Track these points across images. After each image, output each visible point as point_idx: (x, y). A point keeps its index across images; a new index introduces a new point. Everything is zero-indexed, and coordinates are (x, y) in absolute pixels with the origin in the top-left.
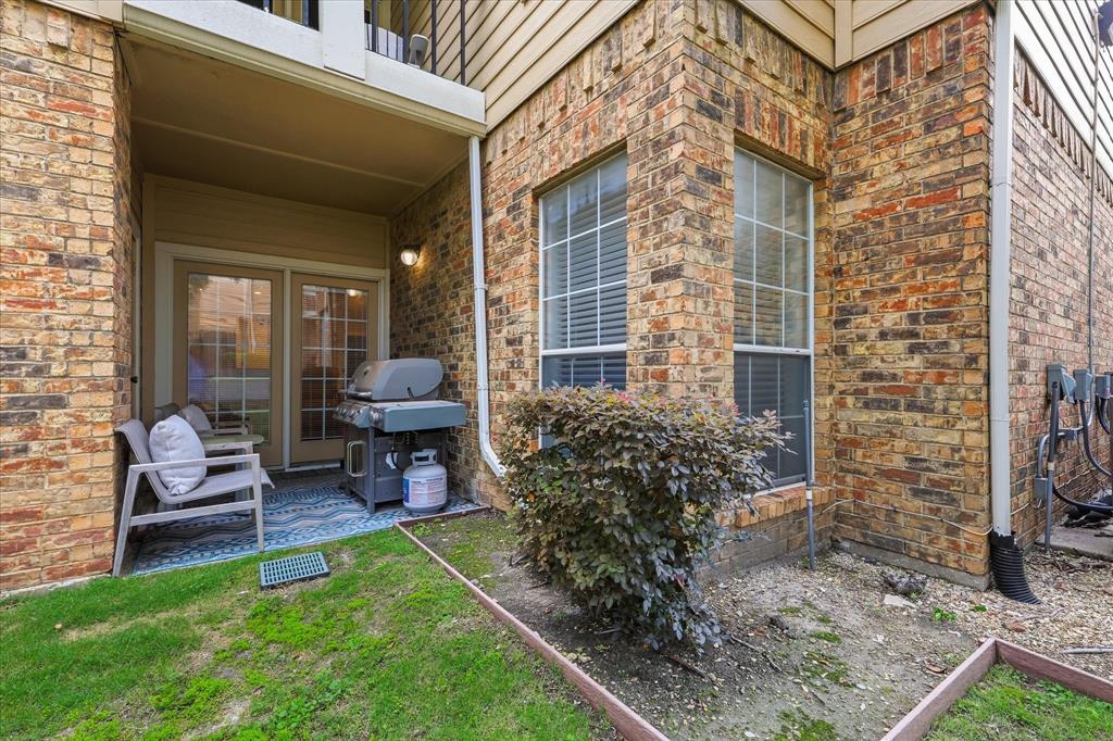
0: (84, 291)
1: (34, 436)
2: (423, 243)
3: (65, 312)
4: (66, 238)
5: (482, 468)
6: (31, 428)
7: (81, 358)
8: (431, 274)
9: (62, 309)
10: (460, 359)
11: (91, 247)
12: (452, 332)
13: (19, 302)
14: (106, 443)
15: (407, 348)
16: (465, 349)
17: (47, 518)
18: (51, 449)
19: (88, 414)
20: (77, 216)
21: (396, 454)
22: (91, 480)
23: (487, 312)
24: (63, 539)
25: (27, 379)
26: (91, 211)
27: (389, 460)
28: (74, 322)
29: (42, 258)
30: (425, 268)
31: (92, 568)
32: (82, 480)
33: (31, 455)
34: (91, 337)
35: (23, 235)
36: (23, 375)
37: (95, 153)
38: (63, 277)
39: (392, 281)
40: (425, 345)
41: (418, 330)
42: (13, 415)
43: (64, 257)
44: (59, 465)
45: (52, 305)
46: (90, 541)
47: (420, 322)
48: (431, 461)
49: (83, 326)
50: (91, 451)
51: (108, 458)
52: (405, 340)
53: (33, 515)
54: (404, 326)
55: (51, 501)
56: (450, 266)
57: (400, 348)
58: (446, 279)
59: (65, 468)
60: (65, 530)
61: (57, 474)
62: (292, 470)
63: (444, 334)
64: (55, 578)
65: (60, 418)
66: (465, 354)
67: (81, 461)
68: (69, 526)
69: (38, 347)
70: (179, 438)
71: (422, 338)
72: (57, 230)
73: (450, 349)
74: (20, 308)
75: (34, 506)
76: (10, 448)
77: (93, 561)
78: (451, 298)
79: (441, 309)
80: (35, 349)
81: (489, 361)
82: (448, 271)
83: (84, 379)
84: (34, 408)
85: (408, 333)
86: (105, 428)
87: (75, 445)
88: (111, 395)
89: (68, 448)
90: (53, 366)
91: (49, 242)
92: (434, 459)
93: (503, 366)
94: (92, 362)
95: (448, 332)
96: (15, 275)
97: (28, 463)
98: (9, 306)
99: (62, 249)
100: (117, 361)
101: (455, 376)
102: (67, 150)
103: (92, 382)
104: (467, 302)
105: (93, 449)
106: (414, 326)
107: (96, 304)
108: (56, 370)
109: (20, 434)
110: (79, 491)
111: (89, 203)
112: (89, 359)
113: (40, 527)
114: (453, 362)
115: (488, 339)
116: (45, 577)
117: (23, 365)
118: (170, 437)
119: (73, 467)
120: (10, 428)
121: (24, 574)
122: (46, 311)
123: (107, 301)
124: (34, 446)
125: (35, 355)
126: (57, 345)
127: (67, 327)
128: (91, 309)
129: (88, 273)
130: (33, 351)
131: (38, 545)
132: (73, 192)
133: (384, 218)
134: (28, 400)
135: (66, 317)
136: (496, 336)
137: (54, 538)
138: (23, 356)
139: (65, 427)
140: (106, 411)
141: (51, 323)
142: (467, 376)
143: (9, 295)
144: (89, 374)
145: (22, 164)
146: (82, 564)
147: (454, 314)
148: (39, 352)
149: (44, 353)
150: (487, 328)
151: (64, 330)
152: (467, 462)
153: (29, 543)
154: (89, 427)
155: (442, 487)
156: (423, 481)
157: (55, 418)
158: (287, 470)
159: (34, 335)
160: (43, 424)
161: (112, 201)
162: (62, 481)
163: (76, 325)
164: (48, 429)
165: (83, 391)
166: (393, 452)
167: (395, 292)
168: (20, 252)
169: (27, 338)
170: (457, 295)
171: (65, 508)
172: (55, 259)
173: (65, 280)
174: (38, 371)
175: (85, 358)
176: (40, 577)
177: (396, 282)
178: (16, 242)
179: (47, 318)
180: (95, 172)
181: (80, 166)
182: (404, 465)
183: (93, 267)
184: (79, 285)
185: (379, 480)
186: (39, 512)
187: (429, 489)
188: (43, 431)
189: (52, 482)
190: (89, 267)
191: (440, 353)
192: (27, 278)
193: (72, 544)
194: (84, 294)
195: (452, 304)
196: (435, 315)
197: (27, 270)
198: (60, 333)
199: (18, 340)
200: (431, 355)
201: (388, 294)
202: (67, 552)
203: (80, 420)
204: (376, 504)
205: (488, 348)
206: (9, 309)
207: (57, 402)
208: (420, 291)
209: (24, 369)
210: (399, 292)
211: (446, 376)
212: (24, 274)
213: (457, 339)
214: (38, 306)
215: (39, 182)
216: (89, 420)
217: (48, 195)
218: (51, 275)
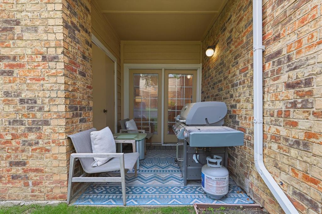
0: (54, 72)
1: (40, 138)
2: (217, 44)
3: (48, 82)
4: (47, 48)
5: (254, 175)
6: (39, 134)
7: (54, 103)
8: (221, 57)
9: (47, 81)
10: (239, 101)
11: (56, 51)
12: (233, 86)
13: (34, 79)
14: (63, 142)
15: (208, 97)
16: (242, 96)
17: (45, 173)
18: (46, 144)
19: (57, 129)
20: (51, 37)
21: (198, 156)
22: (59, 158)
23: (264, 67)
24: (51, 183)
25: (37, 112)
26: (55, 33)
27: (194, 158)
28: (51, 87)
29: (40, 58)
30: (218, 56)
31: (61, 197)
32: (56, 158)
33: (40, 146)
34: (57, 93)
35: (34, 48)
36: (36, 111)
37: (56, 5)
38: (47, 66)
39: (203, 68)
40: (217, 95)
41: (213, 88)
42: (34, 128)
43: (47, 57)
44: (48, 150)
45: (44, 79)
46: (59, 185)
47: (214, 84)
48: (219, 165)
49: (54, 88)
50: (59, 146)
51: (64, 149)
52: (207, 93)
53: (41, 171)
54: (207, 87)
55: (46, 166)
56: (233, 47)
57: (205, 98)
58: (230, 56)
59: (50, 152)
60: (51, 179)
61: (48, 155)
62: (164, 145)
63: (228, 87)
64: (49, 199)
65: (48, 130)
66: (242, 98)
67: (55, 150)
68: (52, 178)
69: (40, 98)
70: (99, 139)
71: (216, 92)
72: (44, 44)
73: (232, 96)
74: (34, 81)
75: (41, 167)
76: (34, 142)
77: (61, 194)
78: (233, 66)
79: (226, 75)
80: (39, 99)
81: (264, 102)
82: (231, 51)
83: (55, 113)
84: (39, 125)
85: (209, 90)
86: (63, 135)
87: (54, 142)
88: (64, 120)
89: (51, 143)
90: (45, 107)
91: (42, 51)
92: (221, 164)
93: (281, 106)
94: (57, 105)
95: (230, 86)
96: (32, 66)
97: (39, 149)
98: (31, 81)
99: (46, 53)
100: (65, 104)
101: (234, 111)
102: (46, 6)
103: (58, 114)
104: (245, 64)
105: (59, 145)
106: (212, 87)
107: (58, 77)
108: (46, 109)
109: (36, 136)
110: (55, 163)
111: (55, 30)
112: (56, 103)
113: (43, 176)
114: (234, 103)
115: (263, 87)
116: (46, 198)
117: (36, 106)
118: (95, 139)
119: (53, 152)
120: (33, 133)
121: (39, 195)
122: (42, 82)
123: (62, 76)
124: (40, 141)
125: (39, 102)
126: (46, 97)
127: (49, 89)
128: (56, 80)
129: (55, 63)
130: (39, 100)
131: (43, 184)
132: (49, 25)
133: (200, 41)
134: (38, 121)
135: (49, 84)
136: (272, 82)
137: (48, 182)
138: (35, 102)
139: (50, 134)
140: (62, 128)
141: (44, 87)
142: (243, 112)
143: (31, 76)
144: (57, 111)
145: (32, 16)
146: (57, 195)
147: (234, 75)
148: (41, 101)
149: (42, 101)
150: (264, 78)
151: (48, 90)
152: (242, 166)
153: (41, 183)
154: (58, 134)
155: (226, 184)
156: (213, 178)
157: (46, 130)
158: (162, 145)
159: (39, 93)
160: (43, 132)
161: (62, 27)
162: (50, 157)
163: (52, 88)
164: (45, 135)
165: (56, 118)
166: (196, 154)
167: (204, 73)
168: (33, 56)
169: (37, 94)
170: (237, 63)
171: (51, 170)
172: (44, 58)
173: (47, 67)
174: (41, 109)
175: (55, 103)
176: (44, 198)
177: (204, 68)
178: (32, 52)
179: (42, 85)
180: (56, 14)
181: (51, 13)
182: (202, 163)
183: (57, 60)
184: (52, 69)
185: (189, 168)
186: (43, 170)
187: (217, 184)
188: (43, 135)
189: (46, 158)
190: (55, 60)
191: (225, 99)
192: (36, 68)
193: (54, 185)
194: (54, 73)
195: (233, 69)
196: (223, 79)
197: (36, 64)
198: (47, 92)
199: (34, 96)
200: (220, 100)
201: (201, 74)
202: (52, 189)
203: (55, 132)
204: (187, 180)
205: (264, 93)
206: (31, 82)
207: (46, 123)
208: (215, 69)
209: (36, 108)
210: (206, 72)
211: (229, 112)
212: (35, 66)
213: (237, 90)
214: (39, 80)
215: (37, 23)
216: (57, 131)
217: (41, 29)
218: (43, 66)
